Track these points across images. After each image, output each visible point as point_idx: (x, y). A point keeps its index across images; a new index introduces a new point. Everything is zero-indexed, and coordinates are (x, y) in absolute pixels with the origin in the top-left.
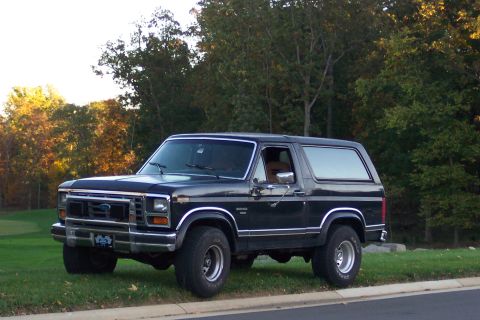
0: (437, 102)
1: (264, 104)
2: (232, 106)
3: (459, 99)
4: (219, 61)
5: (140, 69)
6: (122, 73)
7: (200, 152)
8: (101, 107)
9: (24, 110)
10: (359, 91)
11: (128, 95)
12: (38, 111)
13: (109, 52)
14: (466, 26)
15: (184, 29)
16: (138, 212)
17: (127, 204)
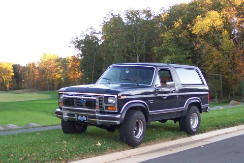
0: (181, 54)
1: (124, 56)
2: (113, 57)
3: (187, 53)
4: (109, 42)
5: (83, 45)
6: (78, 47)
7: (127, 72)
8: (70, 58)
9: (46, 60)
10: (155, 51)
11: (79, 54)
12: (50, 60)
13: (73, 40)
14: (190, 29)
15: (97, 32)
16: (100, 104)
17: (95, 100)
